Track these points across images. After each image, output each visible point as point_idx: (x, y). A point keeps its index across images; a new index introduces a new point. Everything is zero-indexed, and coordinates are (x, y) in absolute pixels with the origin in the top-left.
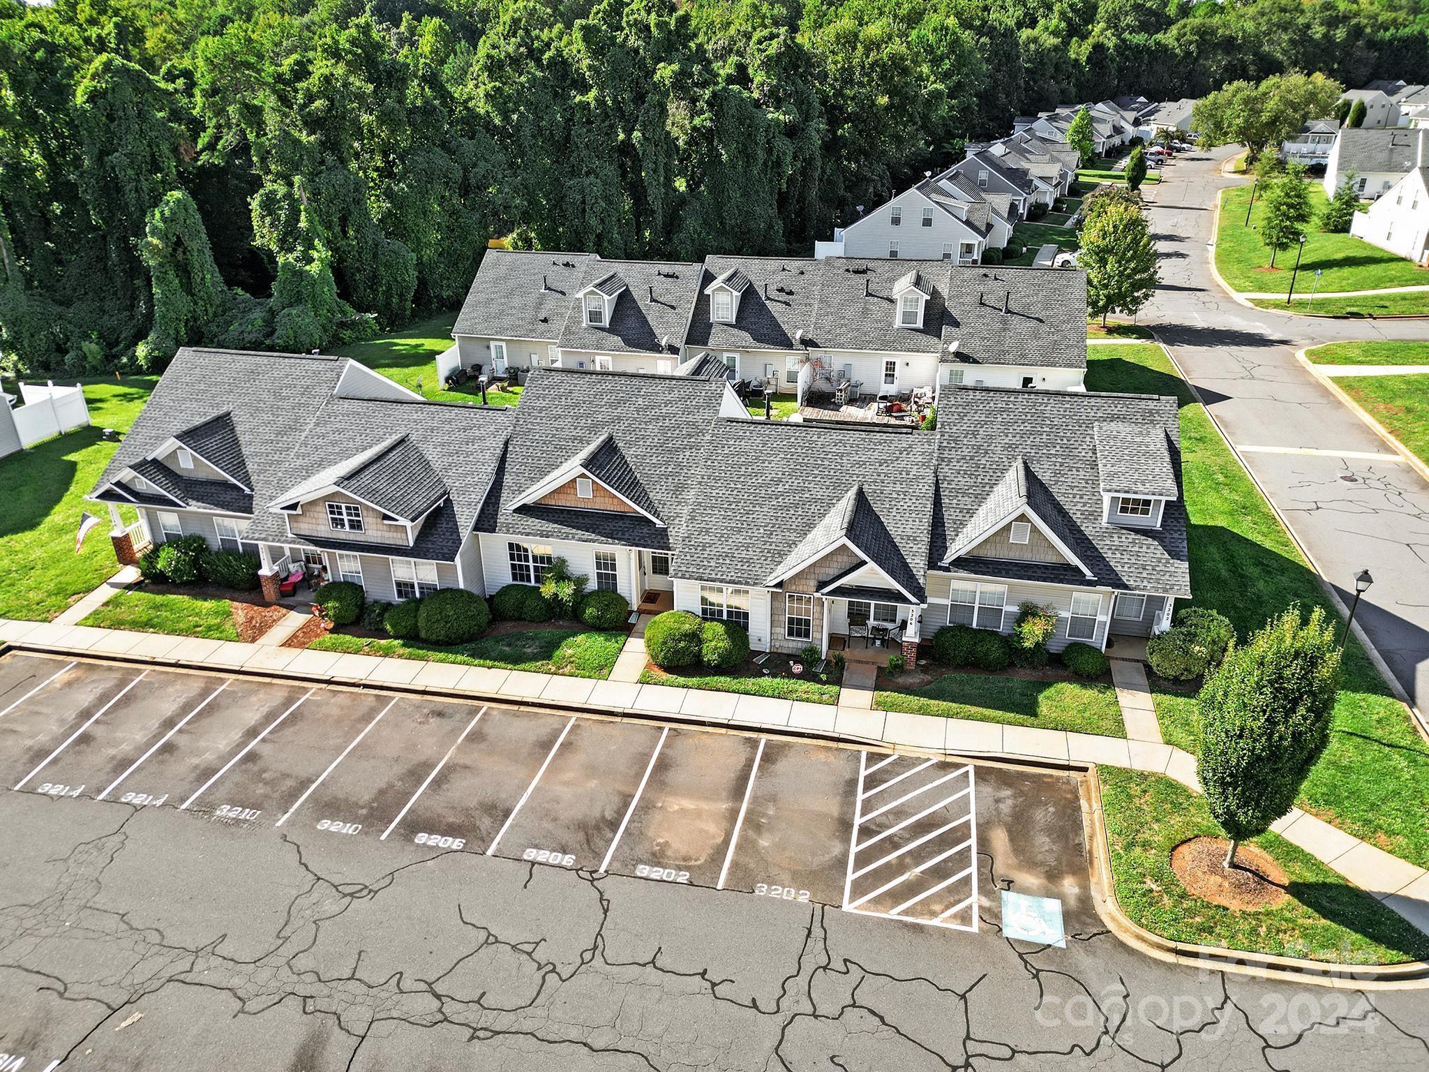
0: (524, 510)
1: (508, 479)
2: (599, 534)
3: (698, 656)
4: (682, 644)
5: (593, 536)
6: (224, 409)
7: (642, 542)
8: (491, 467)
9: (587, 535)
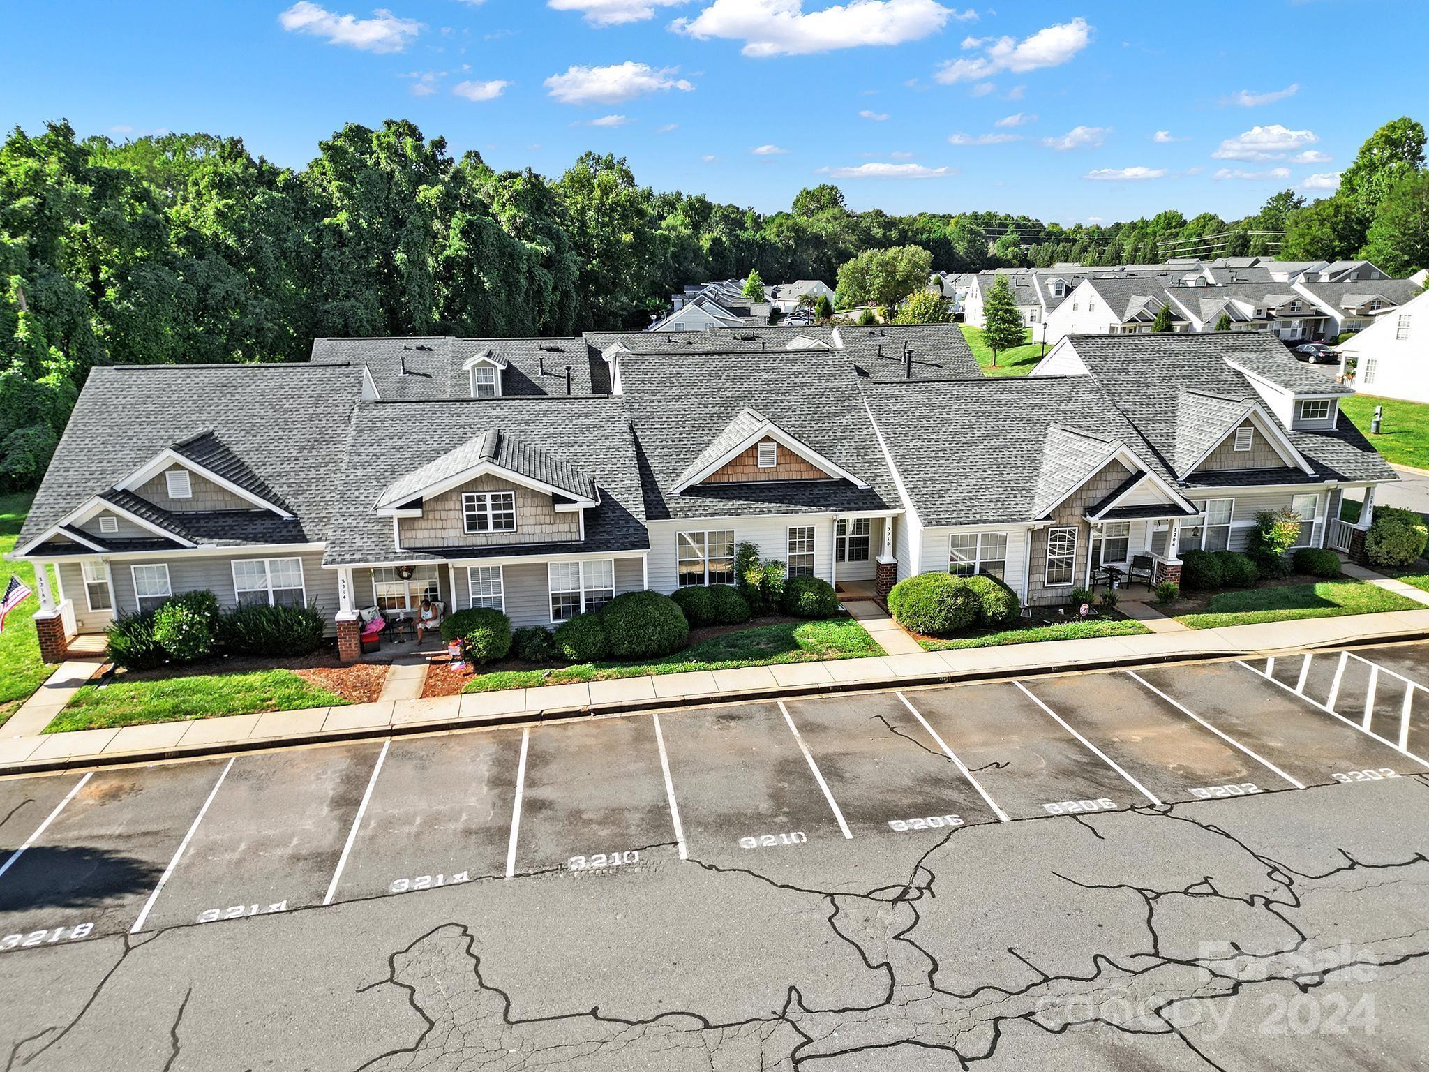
0: (690, 491)
1: (654, 464)
2: (798, 503)
3: (980, 612)
4: (960, 601)
5: (792, 507)
6: (202, 429)
7: (852, 505)
8: (631, 452)
9: (784, 507)
